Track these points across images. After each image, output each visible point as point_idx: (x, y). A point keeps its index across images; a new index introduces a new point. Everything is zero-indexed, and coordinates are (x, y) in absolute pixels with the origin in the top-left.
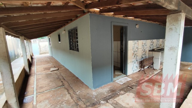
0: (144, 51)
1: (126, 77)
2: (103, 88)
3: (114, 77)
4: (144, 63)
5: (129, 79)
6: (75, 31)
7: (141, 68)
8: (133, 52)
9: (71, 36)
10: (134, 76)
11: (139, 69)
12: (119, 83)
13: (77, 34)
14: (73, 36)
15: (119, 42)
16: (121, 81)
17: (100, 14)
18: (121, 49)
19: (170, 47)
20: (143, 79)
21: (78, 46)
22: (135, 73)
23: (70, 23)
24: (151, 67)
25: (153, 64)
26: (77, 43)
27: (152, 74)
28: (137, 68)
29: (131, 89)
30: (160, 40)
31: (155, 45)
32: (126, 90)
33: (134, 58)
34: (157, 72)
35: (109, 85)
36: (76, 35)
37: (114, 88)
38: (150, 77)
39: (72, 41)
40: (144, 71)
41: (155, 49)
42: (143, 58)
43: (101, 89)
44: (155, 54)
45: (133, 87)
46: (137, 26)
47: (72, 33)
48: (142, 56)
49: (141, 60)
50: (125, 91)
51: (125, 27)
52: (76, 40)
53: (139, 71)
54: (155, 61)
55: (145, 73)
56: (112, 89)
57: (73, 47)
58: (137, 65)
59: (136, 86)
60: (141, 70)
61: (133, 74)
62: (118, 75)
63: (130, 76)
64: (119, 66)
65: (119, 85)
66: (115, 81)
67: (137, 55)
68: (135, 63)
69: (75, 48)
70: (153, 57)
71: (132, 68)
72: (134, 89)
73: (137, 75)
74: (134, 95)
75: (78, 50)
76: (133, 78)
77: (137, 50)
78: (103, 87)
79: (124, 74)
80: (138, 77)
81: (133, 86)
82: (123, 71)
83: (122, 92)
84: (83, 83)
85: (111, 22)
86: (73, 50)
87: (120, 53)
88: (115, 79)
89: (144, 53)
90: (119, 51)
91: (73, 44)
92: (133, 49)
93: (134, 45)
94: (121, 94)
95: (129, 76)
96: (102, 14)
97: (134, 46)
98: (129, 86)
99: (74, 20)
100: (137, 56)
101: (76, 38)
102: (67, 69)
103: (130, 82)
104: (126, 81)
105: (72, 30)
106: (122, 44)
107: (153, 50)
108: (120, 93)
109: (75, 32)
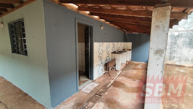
0: (108, 53)
1: (93, 83)
2: (66, 104)
3: (80, 85)
4: (108, 65)
5: (96, 85)
6: (21, 25)
7: (106, 71)
8: (99, 54)
9: (15, 32)
10: (101, 80)
11: (104, 71)
12: (85, 91)
13: (23, 30)
14: (17, 33)
15: (84, 44)
16: (87, 89)
17: (60, 4)
18: (85, 52)
19: (156, 50)
20: (109, 83)
21: (26, 47)
22: (101, 76)
23: (11, 11)
24: (114, 68)
25: (115, 66)
26: (25, 42)
27: (115, 76)
28: (102, 71)
29: (99, 98)
30: (119, 43)
31: (115, 47)
32: (94, 99)
33: (99, 61)
34: (119, 73)
35: (73, 96)
36: (22, 32)
37: (80, 100)
38: (115, 79)
39: (17, 39)
40: (109, 73)
41: (116, 52)
42: (107, 60)
43: (64, 106)
44: (117, 56)
45: (101, 95)
46: (102, 28)
47: (15, 28)
48: (106, 58)
49: (105, 63)
50: (93, 102)
51: (90, 27)
52: (22, 38)
53: (104, 74)
54: (117, 62)
55: (110, 76)
56: (78, 102)
57: (18, 48)
58: (102, 68)
59: (104, 92)
60: (106, 72)
61: (99, 78)
62: (84, 82)
63: (97, 81)
64: (84, 70)
65: (86, 95)
66: (81, 89)
67: (102, 57)
68: (100, 66)
69: (22, 50)
70: (115, 59)
71: (98, 72)
72: (102, 97)
73: (102, 79)
74: (104, 104)
75: (26, 53)
76: (99, 83)
77: (102, 52)
78: (66, 102)
79: (90, 79)
80: (104, 81)
81: (101, 92)
82: (89, 76)
83: (91, 104)
84: (35, 101)
85: (75, 18)
86: (18, 53)
87: (84, 56)
88: (80, 87)
89: (108, 55)
90: (84, 53)
91: (17, 43)
92: (99, 51)
93: (100, 47)
94: (89, 107)
95: (95, 80)
96: (62, 5)
97: (99, 49)
98: (97, 93)
99: (18, 7)
100: (102, 59)
101: (22, 36)
102: (8, 82)
103: (97, 88)
104: (93, 87)
105: (15, 23)
106: (86, 46)
107: (115, 52)
108: (88, 105)
109: (21, 27)
